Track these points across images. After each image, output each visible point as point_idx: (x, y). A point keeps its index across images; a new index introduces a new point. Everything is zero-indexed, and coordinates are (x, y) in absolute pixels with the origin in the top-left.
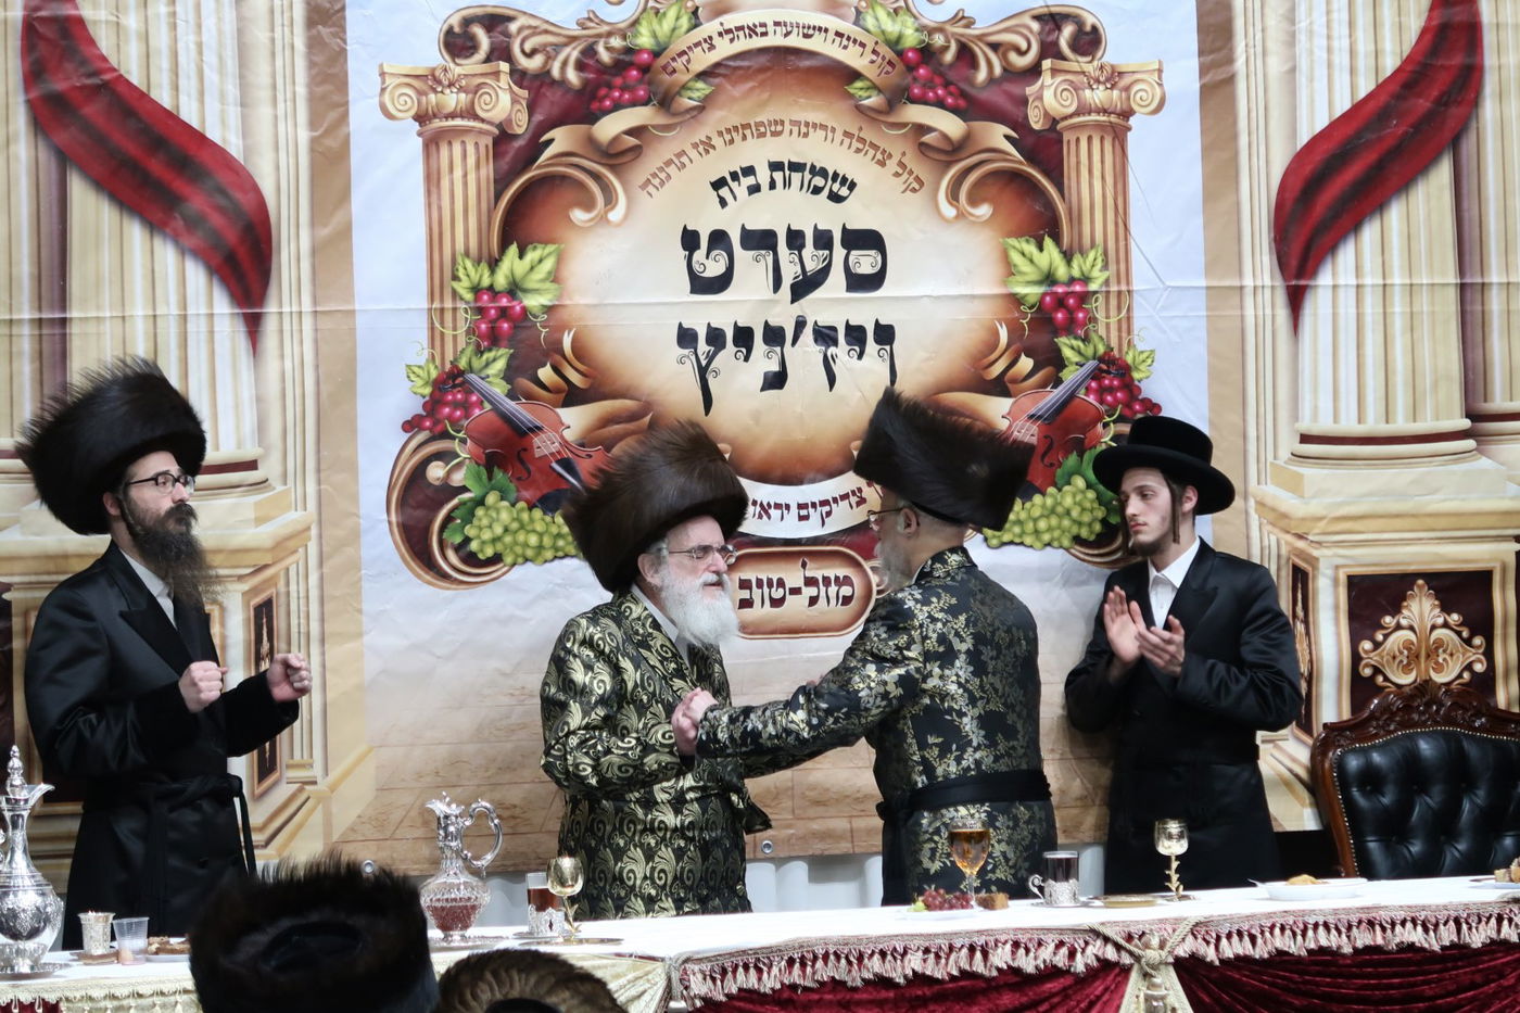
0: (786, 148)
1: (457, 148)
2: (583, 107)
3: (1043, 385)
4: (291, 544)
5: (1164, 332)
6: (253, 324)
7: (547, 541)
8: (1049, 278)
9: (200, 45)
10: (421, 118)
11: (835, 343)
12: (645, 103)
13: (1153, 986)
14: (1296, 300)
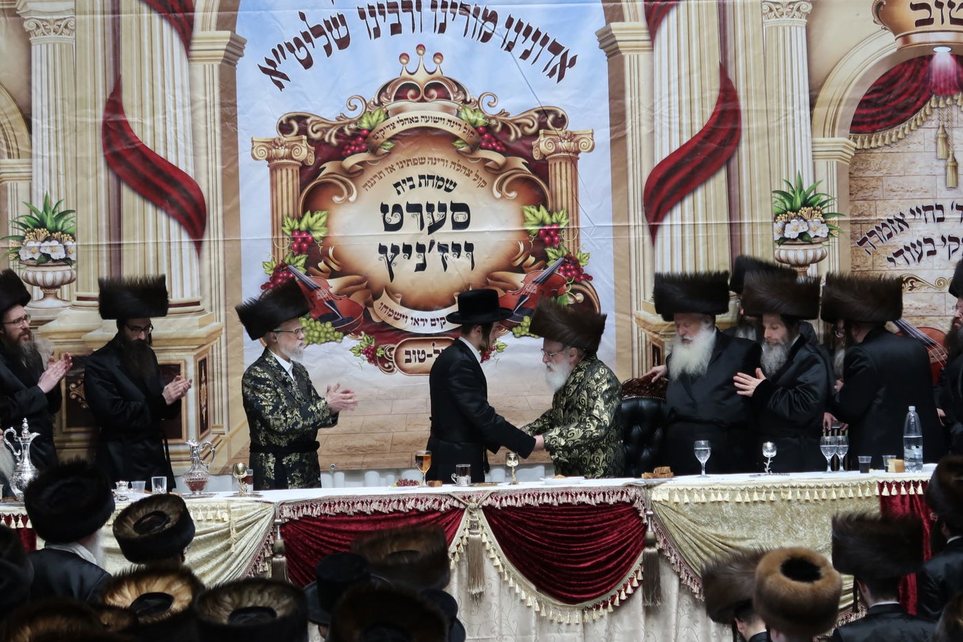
0: (426, 170)
1: (284, 172)
2: (338, 153)
3: (539, 268)
4: (214, 336)
5: (594, 245)
6: (198, 246)
7: (322, 334)
8: (542, 223)
9: (176, 131)
10: (269, 159)
11: (447, 251)
12: (365, 151)
13: (473, 517)
14: (653, 231)
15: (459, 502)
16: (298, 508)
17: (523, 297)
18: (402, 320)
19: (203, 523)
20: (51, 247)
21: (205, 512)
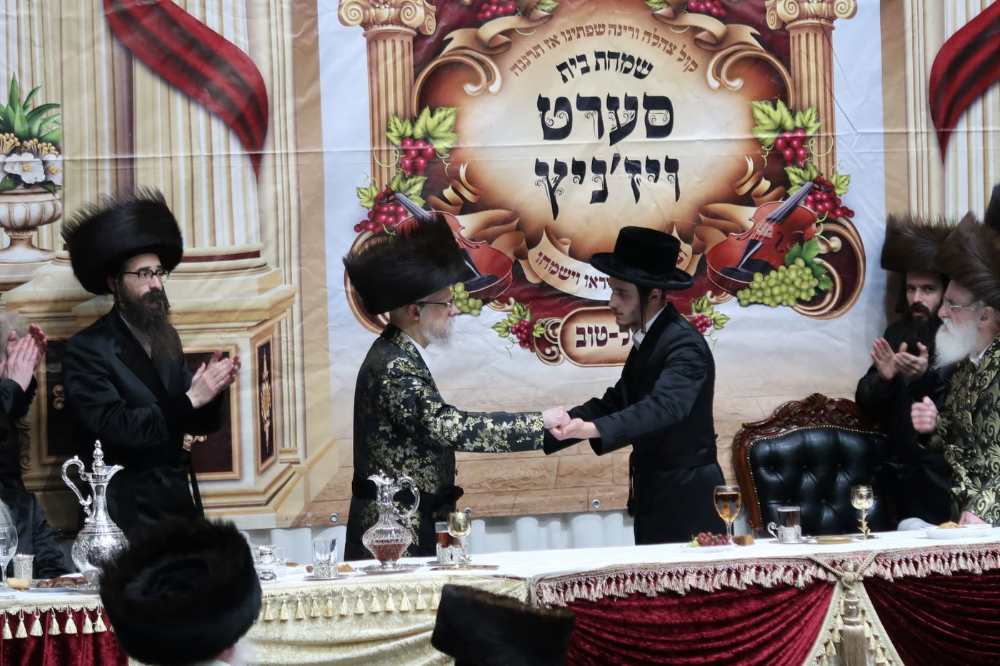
0: (606, 43)
1: (389, 44)
2: (472, 17)
3: (777, 198)
4: (282, 306)
5: (856, 163)
6: (256, 161)
8: (781, 128)
10: (365, 25)
11: (639, 171)
12: (513, 13)
13: (849, 596)
14: (943, 141)
15: (826, 570)
16: (565, 587)
17: (754, 243)
18: (572, 280)
19: (411, 616)
20: (22, 163)
21: (413, 597)
